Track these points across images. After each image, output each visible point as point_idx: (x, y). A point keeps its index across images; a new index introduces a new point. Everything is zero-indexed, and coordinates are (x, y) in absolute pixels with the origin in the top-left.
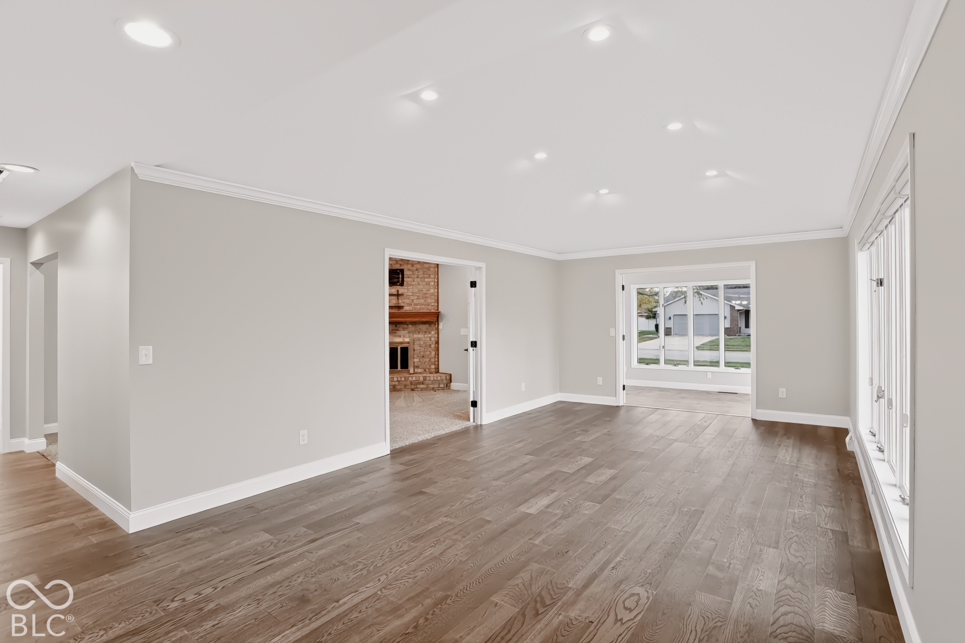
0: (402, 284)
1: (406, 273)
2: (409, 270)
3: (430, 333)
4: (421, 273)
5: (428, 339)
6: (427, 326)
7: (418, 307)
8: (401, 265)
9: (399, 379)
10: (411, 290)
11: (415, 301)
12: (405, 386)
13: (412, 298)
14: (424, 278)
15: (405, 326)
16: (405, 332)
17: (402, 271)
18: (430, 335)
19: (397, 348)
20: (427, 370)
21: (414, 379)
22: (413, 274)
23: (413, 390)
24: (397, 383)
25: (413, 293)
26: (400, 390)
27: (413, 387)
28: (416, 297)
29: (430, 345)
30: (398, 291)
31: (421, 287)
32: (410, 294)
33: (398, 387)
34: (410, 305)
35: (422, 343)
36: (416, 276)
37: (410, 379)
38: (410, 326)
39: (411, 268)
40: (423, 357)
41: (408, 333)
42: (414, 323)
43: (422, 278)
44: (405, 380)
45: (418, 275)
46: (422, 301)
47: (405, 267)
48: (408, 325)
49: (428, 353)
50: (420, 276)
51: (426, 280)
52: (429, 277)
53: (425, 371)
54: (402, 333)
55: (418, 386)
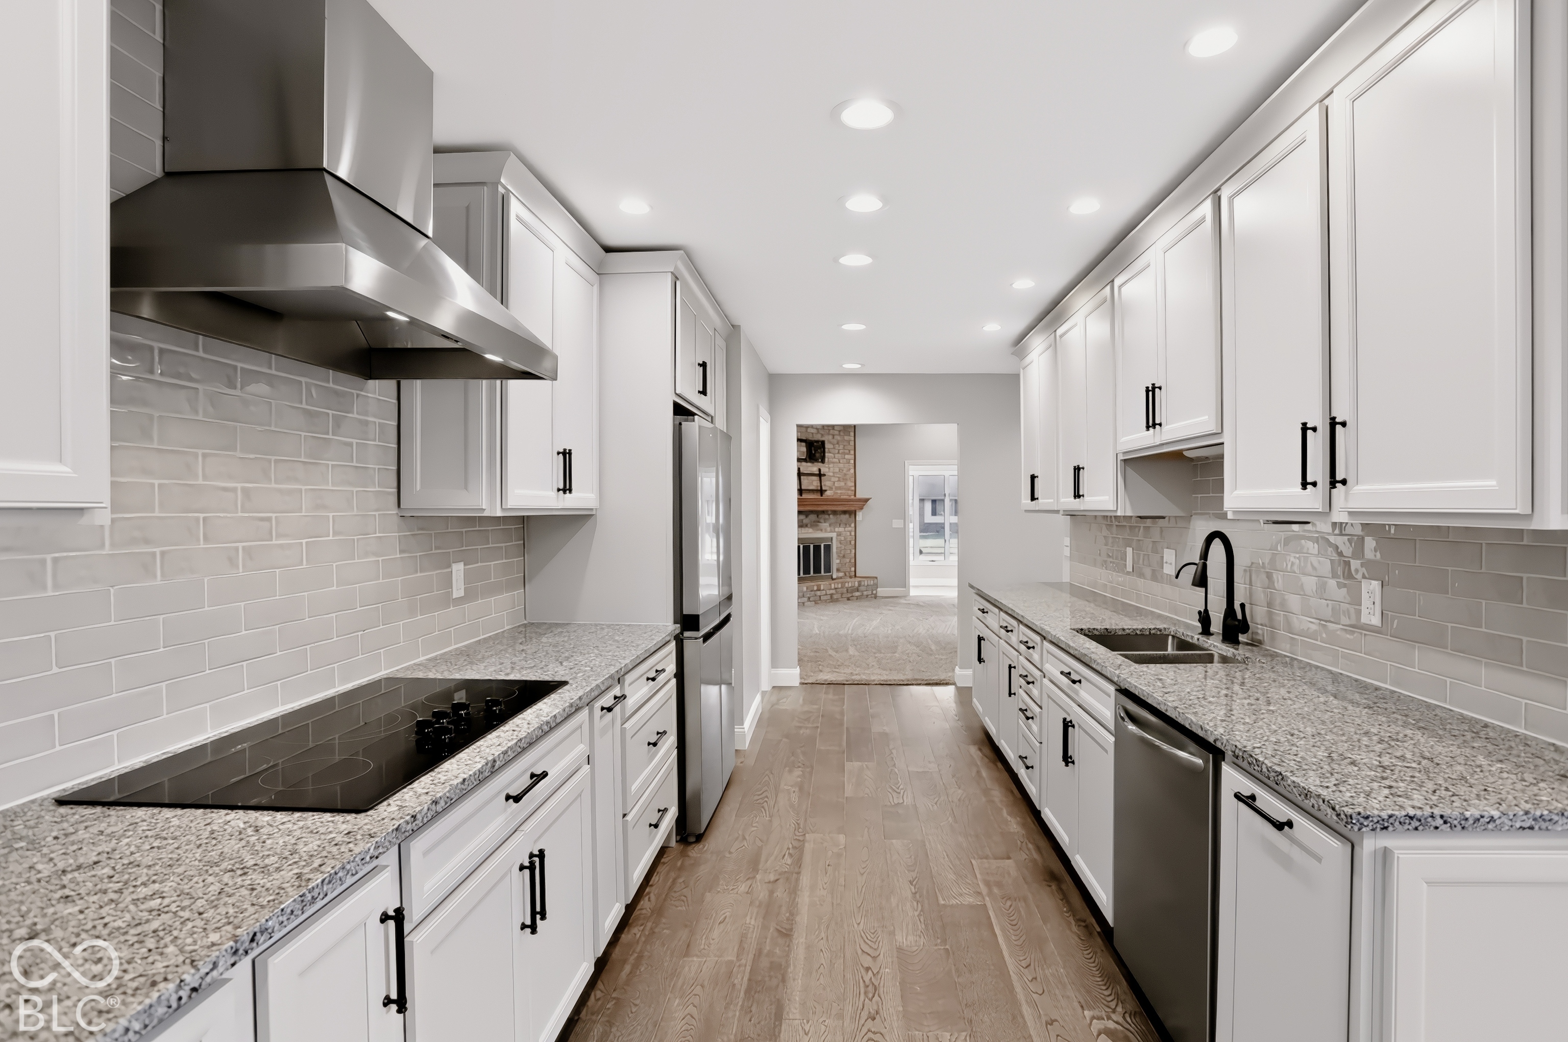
0: (823, 461)
1: (827, 446)
2: (830, 443)
3: (850, 526)
4: (841, 447)
5: (848, 533)
6: (847, 516)
7: (839, 492)
8: (822, 435)
9: (836, 586)
10: (832, 469)
11: (836, 484)
12: (842, 594)
13: (833, 479)
14: (844, 454)
15: (827, 516)
16: (827, 524)
17: (823, 443)
18: (850, 529)
19: (820, 546)
20: (847, 573)
21: (850, 585)
22: (834, 448)
23: (848, 599)
24: (833, 591)
25: (834, 473)
26: (837, 600)
27: (849, 595)
28: (837, 479)
29: (850, 542)
30: (820, 470)
31: (841, 465)
32: (831, 474)
33: (835, 597)
34: (831, 489)
35: (843, 538)
36: (837, 451)
37: (847, 585)
38: (831, 516)
39: (832, 440)
40: (844, 556)
41: (830, 525)
42: (835, 513)
43: (842, 453)
44: (842, 587)
45: (839, 450)
46: (842, 484)
47: (826, 438)
48: (829, 515)
49: (849, 552)
50: (841, 451)
51: (847, 456)
52: (849, 454)
53: (845, 575)
54: (824, 525)
55: (854, 594)
